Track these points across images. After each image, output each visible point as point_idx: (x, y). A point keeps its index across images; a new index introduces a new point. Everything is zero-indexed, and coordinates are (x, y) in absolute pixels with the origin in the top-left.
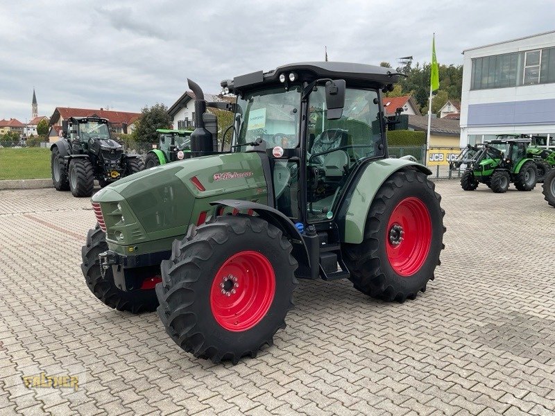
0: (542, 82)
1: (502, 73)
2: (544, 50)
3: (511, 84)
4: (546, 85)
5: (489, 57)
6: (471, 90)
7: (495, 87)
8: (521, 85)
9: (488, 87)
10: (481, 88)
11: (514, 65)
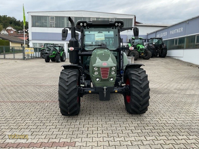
0: (56, 27)
1: (43, 22)
2: (55, 16)
3: (46, 26)
4: (57, 28)
5: (38, 16)
6: (32, 27)
7: (40, 27)
8: (49, 27)
9: (38, 26)
10: (35, 26)
11: (46, 20)
